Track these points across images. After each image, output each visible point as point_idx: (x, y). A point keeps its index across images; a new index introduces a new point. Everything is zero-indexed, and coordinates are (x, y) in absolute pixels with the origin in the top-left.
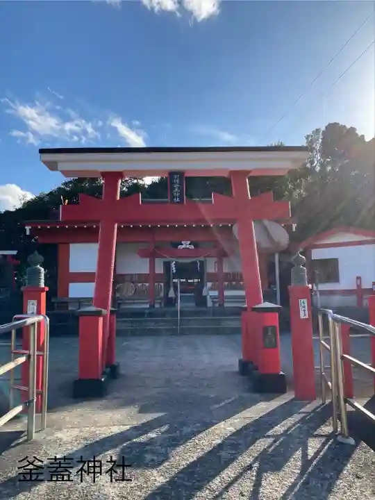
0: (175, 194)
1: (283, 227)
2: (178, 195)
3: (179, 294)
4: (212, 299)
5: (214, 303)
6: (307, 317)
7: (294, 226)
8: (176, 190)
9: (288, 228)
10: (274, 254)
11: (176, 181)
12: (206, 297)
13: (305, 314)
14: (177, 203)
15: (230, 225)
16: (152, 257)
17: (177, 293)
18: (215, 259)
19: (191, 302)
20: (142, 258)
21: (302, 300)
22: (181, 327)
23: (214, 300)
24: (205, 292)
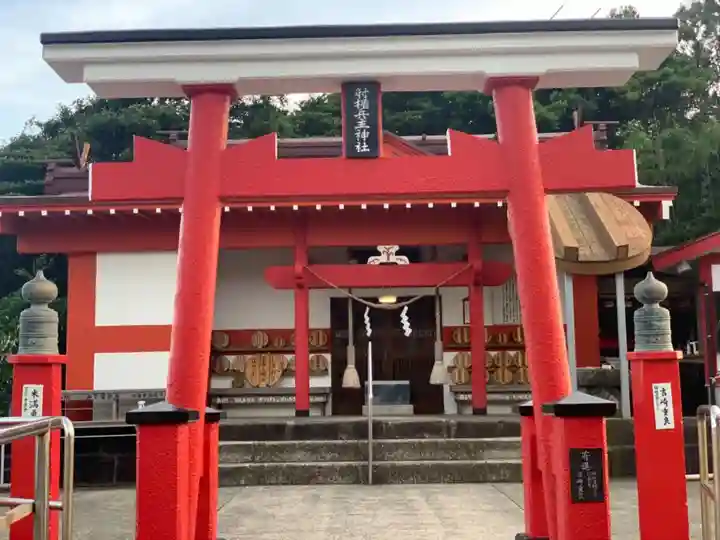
0: (358, 134)
1: (637, 208)
2: (365, 135)
3: (370, 383)
4: (456, 393)
5: (461, 404)
6: (671, 426)
7: (667, 204)
8: (362, 124)
9: (650, 211)
10: (613, 276)
11: (362, 103)
12: (439, 388)
13: (666, 420)
14: (363, 156)
15: (500, 204)
16: (302, 286)
17: (367, 379)
18: (464, 292)
19: (403, 403)
20: (277, 288)
21: (661, 386)
22: (377, 463)
23: (462, 397)
24: (438, 375)
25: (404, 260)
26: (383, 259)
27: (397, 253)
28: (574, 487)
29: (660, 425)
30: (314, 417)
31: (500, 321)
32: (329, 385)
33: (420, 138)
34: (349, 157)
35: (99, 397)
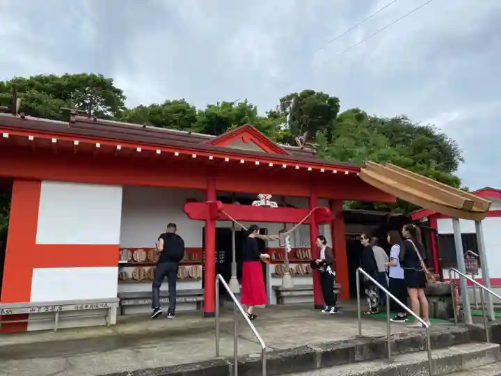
35: (43, 310)
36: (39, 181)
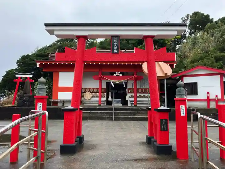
0: (114, 48)
1: (169, 65)
2: (116, 48)
3: (114, 99)
5: (131, 104)
7: (175, 65)
8: (115, 46)
9: (171, 66)
10: (164, 80)
11: (115, 41)
12: (127, 101)
13: (183, 114)
14: (115, 53)
15: (141, 64)
16: (100, 80)
17: (113, 98)
18: (133, 81)
19: (120, 103)
20: (95, 80)
21: (182, 106)
22: (115, 116)
23: (132, 102)
24: (127, 98)
25: (121, 75)
26: (117, 74)
27: (120, 74)
28: (161, 127)
29: (182, 115)
30: (102, 106)
31: (140, 87)
32: (105, 99)
33: (125, 50)
34: (112, 53)
35: (60, 101)
36: (58, 72)
